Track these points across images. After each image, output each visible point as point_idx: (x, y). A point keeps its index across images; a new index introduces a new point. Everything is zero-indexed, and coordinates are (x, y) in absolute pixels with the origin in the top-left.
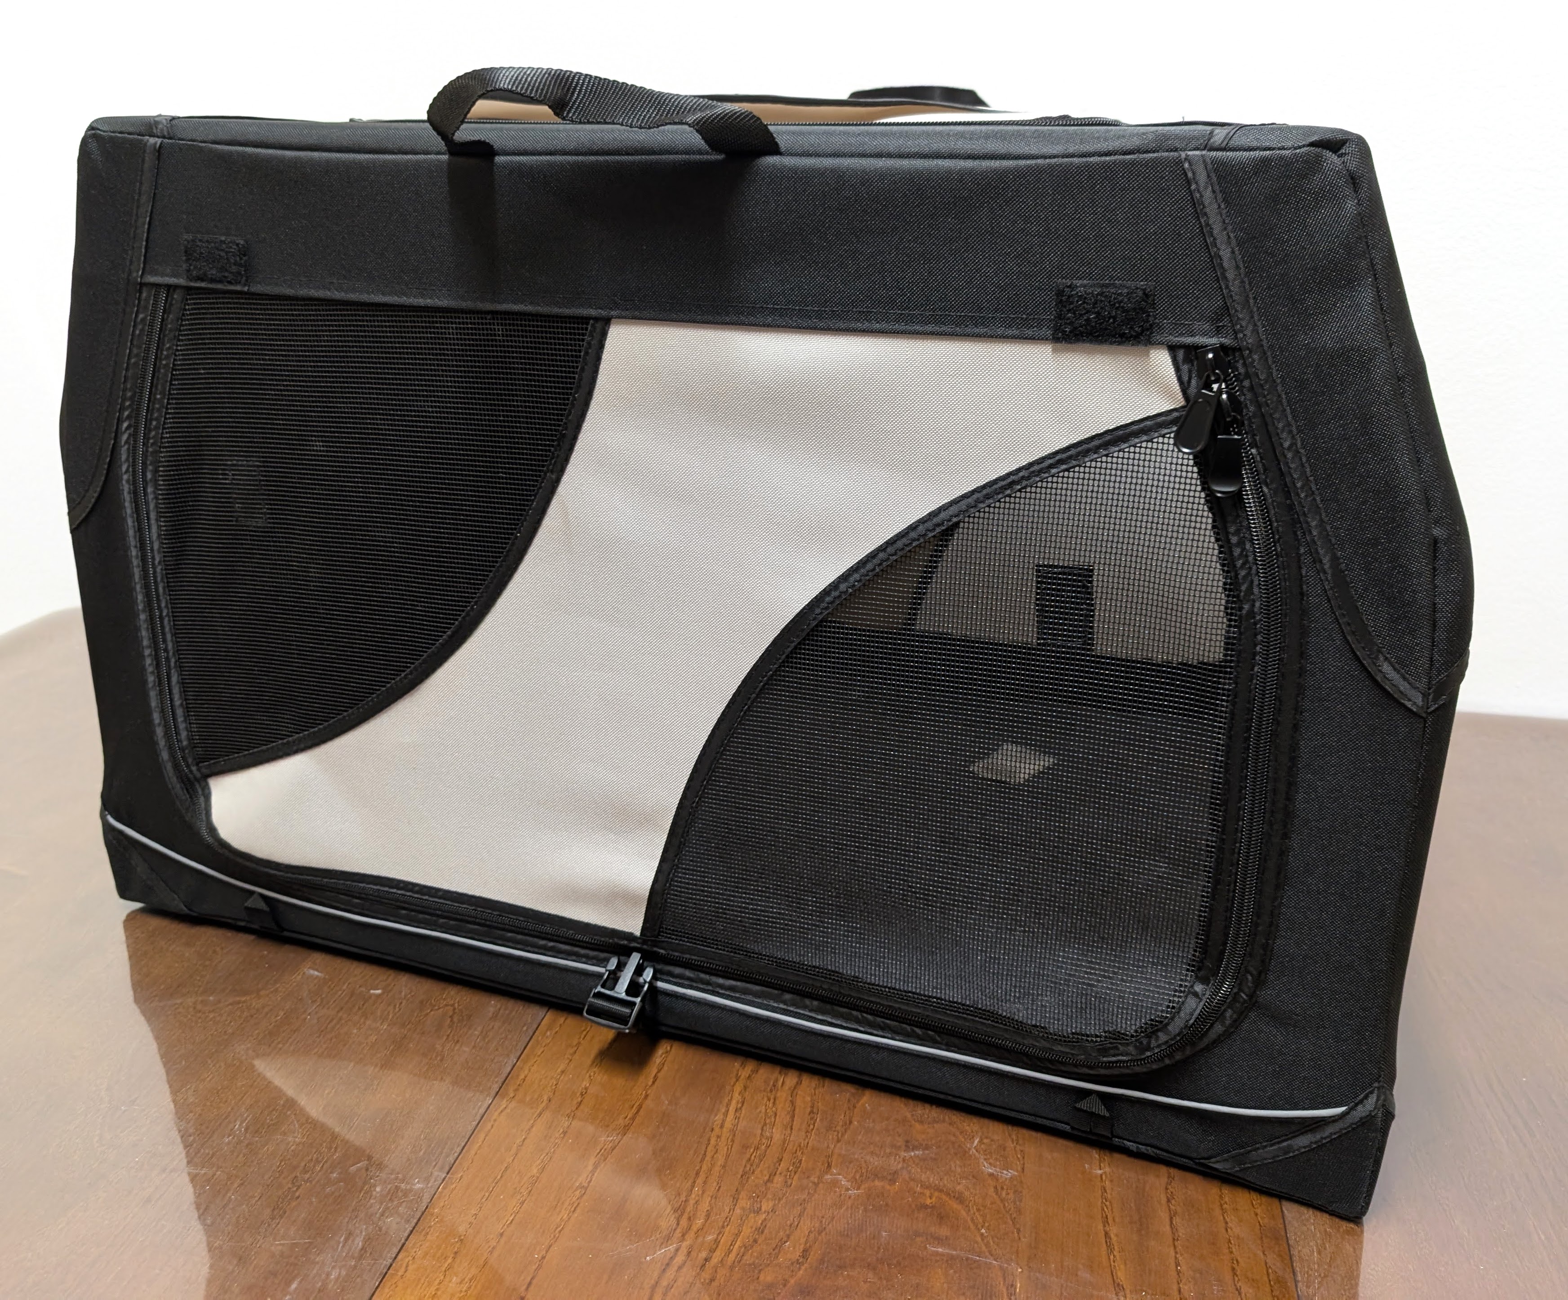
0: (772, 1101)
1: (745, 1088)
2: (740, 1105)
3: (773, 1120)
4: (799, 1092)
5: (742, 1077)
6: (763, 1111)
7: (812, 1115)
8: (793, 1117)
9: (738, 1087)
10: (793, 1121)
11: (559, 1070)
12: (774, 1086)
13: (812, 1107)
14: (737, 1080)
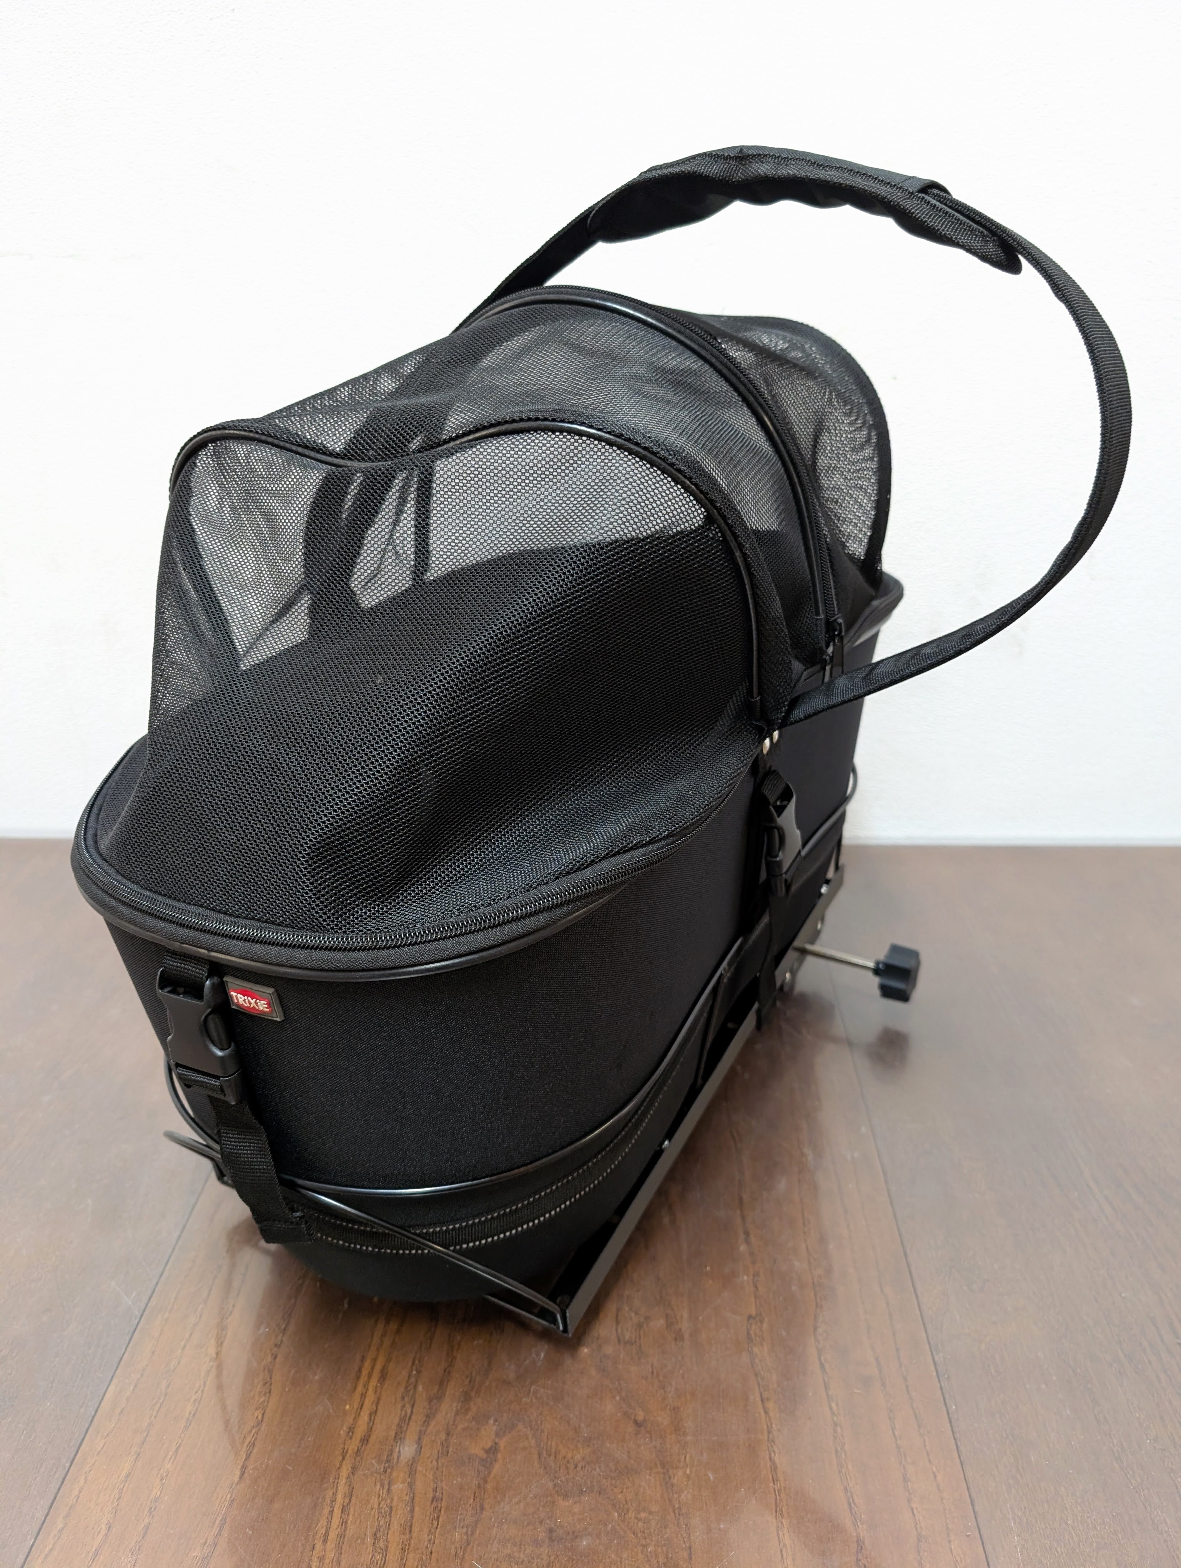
0: (386, 1487)
1: (354, 1469)
2: (347, 1501)
3: (388, 1520)
4: (420, 1468)
5: (350, 1452)
6: (376, 1506)
7: (435, 1504)
8: (412, 1510)
9: (345, 1472)
10: (412, 1517)
11: (123, 1474)
12: (388, 1461)
13: (435, 1490)
14: (343, 1459)
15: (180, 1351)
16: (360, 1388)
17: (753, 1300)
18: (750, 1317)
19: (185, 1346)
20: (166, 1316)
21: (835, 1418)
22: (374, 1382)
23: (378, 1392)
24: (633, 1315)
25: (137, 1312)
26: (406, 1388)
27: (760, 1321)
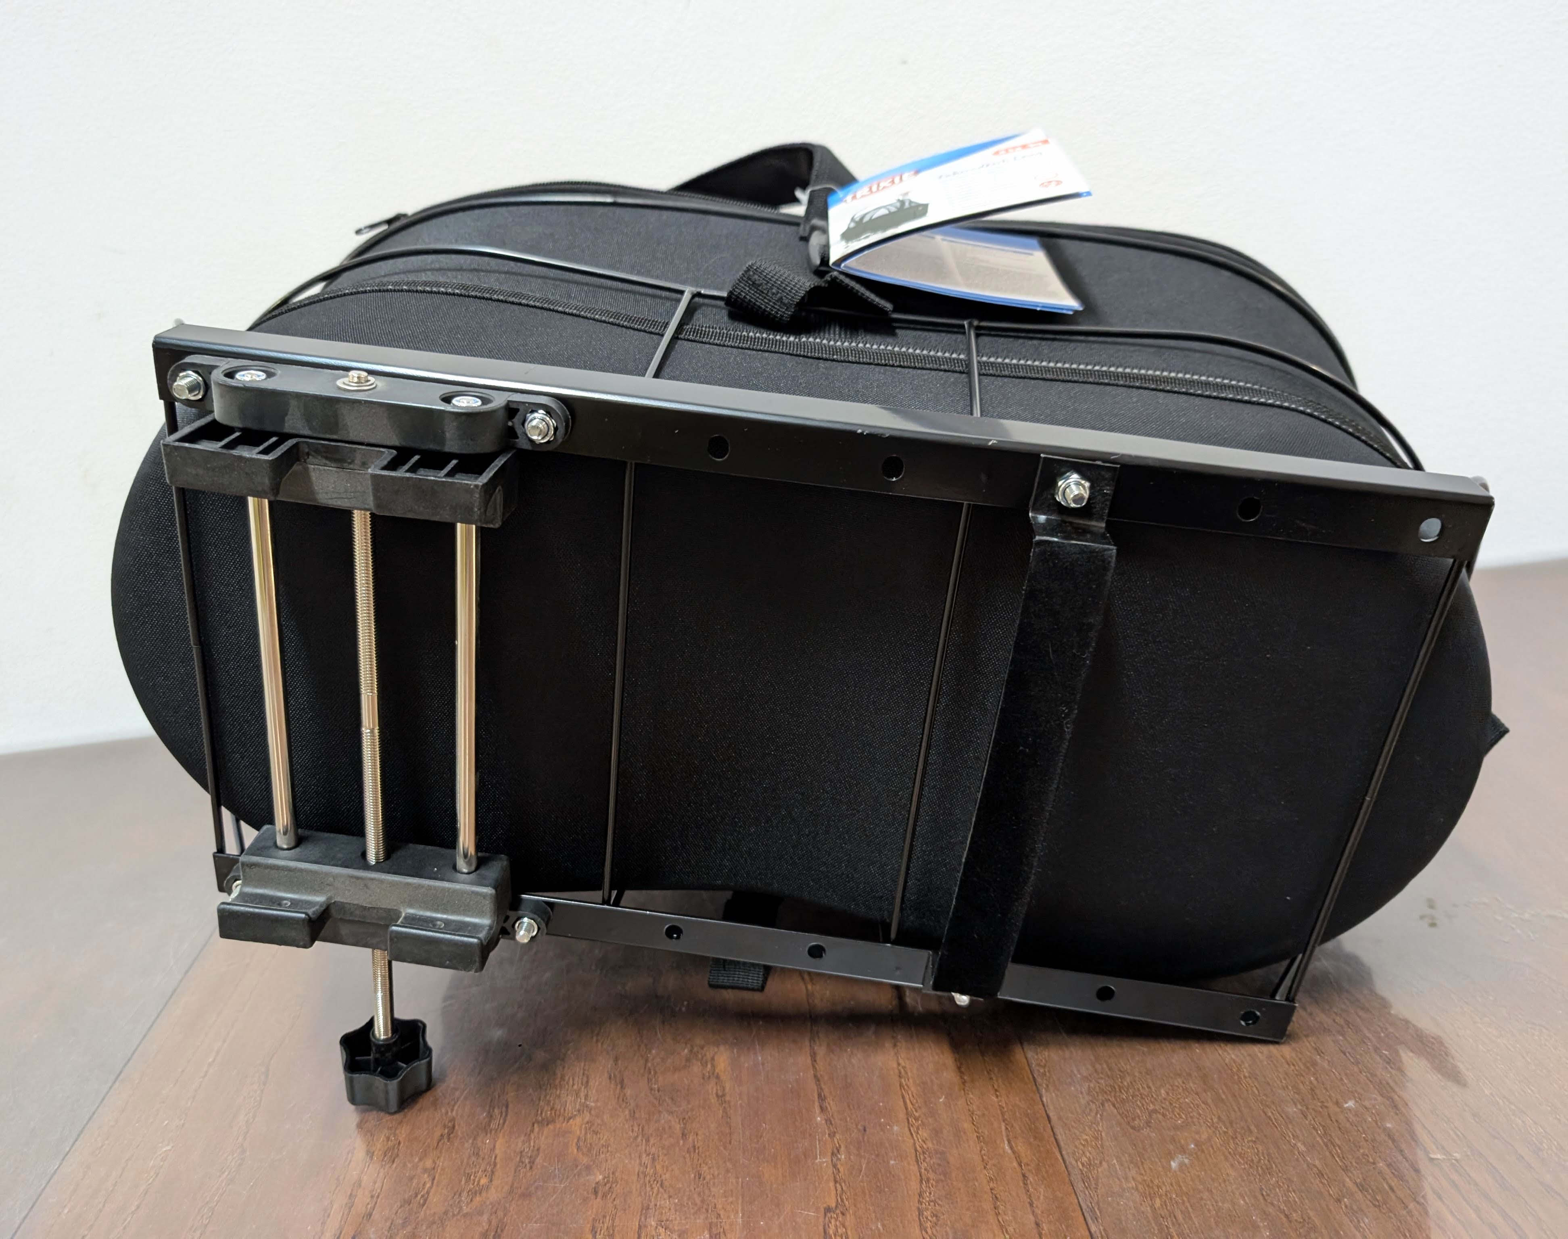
17: (832, 1184)
18: (828, 1210)
24: (662, 1230)
27: (843, 1214)
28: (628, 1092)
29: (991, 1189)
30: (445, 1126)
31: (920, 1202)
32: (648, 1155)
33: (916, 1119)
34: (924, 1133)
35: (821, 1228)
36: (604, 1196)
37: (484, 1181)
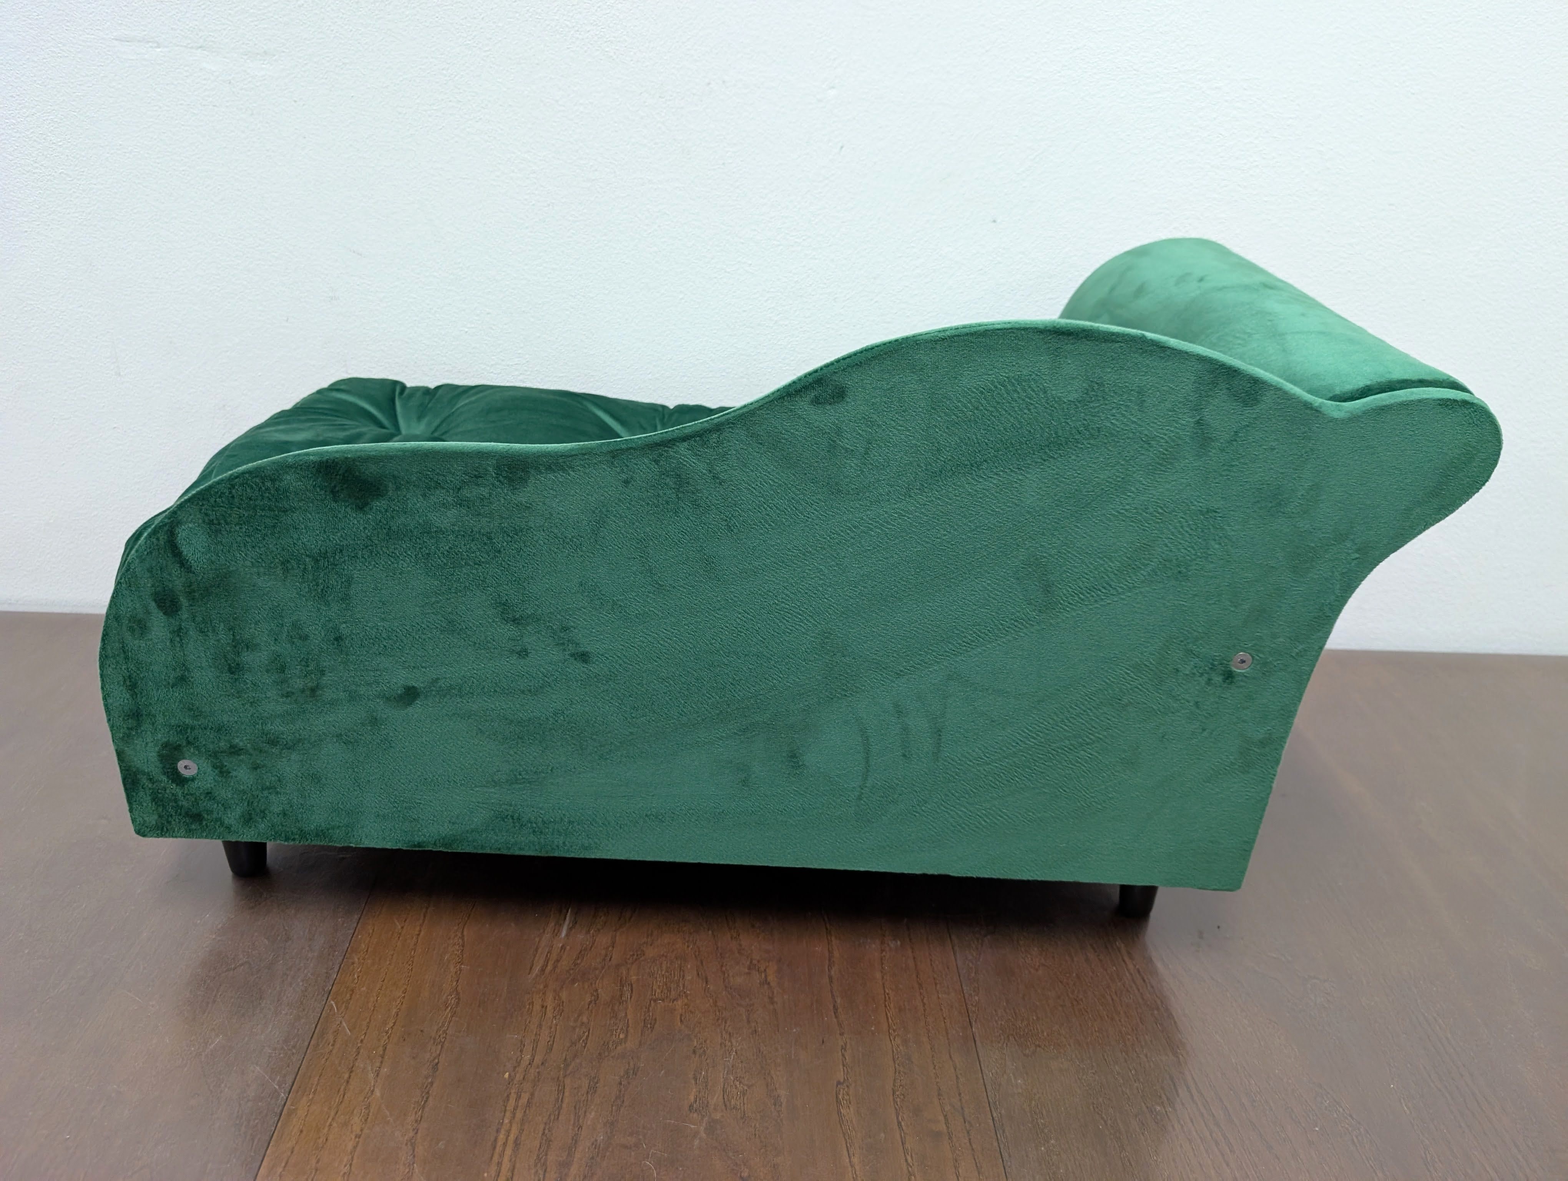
15: (326, 1129)
16: (496, 1158)
17: (841, 1067)
18: (839, 1083)
19: (330, 1125)
20: (311, 1096)
21: (910, 1169)
22: (509, 1151)
23: (513, 1159)
24: (738, 1083)
25: (282, 1095)
26: (538, 1156)
27: (848, 1086)
28: (711, 987)
29: (937, 1083)
30: (592, 995)
31: (894, 1085)
32: (727, 1032)
33: (894, 1031)
34: (898, 1041)
35: (835, 1094)
36: (700, 1056)
37: (622, 1036)
